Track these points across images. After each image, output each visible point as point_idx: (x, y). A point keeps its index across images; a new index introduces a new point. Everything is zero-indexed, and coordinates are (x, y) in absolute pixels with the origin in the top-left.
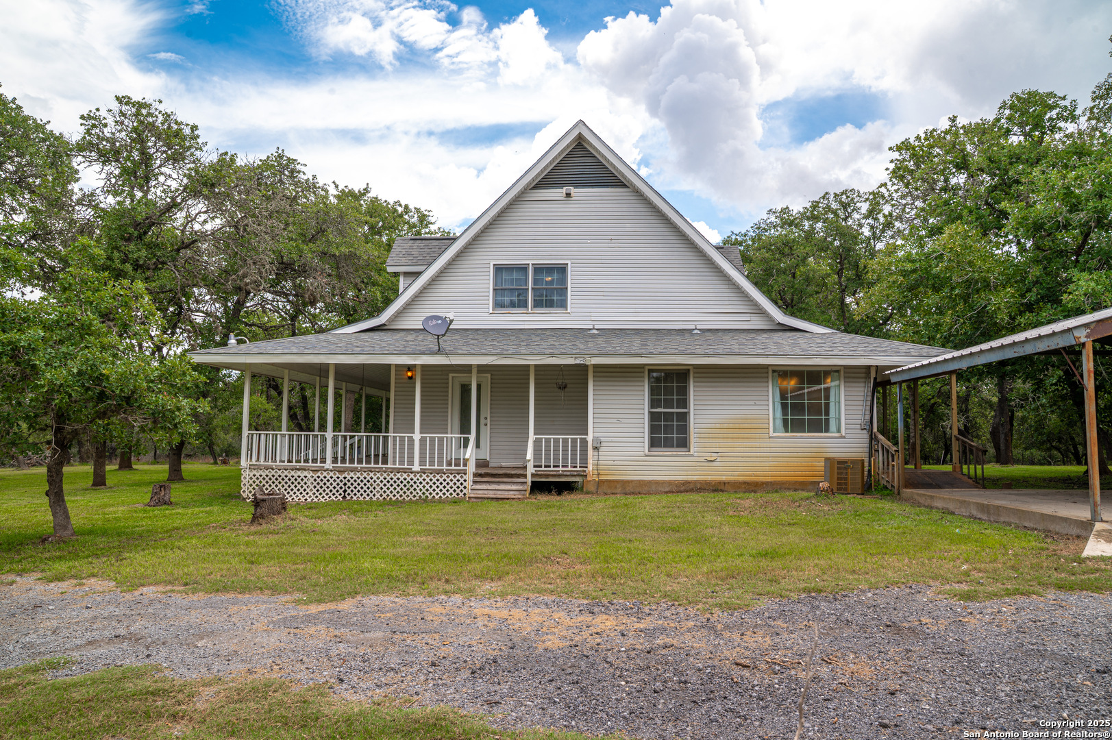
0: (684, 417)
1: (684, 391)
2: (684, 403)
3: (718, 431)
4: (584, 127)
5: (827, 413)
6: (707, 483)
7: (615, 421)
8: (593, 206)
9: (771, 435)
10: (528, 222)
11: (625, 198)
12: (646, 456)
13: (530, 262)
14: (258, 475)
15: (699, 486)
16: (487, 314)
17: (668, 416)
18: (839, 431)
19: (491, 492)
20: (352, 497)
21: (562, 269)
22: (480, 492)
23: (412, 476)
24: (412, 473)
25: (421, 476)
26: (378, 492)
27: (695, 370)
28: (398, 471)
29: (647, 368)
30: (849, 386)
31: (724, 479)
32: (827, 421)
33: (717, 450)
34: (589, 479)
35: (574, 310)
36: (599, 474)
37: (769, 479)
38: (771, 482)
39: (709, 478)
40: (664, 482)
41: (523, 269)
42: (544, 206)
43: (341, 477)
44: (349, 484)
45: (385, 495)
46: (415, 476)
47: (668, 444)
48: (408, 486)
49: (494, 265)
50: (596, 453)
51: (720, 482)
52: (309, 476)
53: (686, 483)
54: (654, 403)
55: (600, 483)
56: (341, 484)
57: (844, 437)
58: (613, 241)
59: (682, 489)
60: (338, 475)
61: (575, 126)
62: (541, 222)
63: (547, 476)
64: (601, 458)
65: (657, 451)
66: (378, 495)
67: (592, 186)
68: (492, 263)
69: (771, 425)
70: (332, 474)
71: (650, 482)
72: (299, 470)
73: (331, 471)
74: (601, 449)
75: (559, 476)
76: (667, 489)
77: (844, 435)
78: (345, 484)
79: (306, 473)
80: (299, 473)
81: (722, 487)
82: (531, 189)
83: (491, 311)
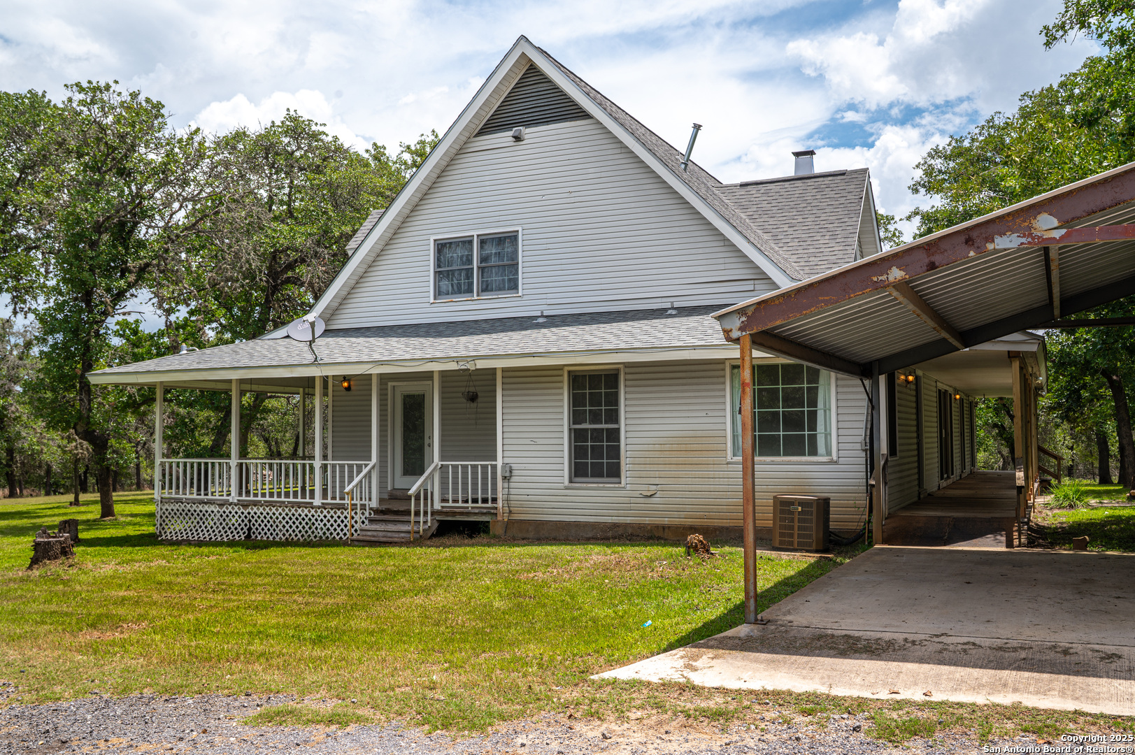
0: (614, 435)
1: (613, 400)
2: (613, 416)
3: (657, 455)
4: (526, 44)
5: (813, 426)
6: (641, 527)
7: (528, 441)
8: (548, 149)
9: (729, 459)
10: (472, 180)
11: (588, 133)
12: (567, 488)
13: (475, 233)
14: (170, 509)
15: (630, 531)
16: (428, 305)
17: (597, 434)
18: (829, 453)
19: (380, 534)
20: (256, 537)
21: (512, 238)
22: (369, 533)
23: (313, 511)
24: (312, 508)
25: (322, 512)
26: (281, 530)
27: (628, 370)
28: (299, 505)
29: (566, 369)
30: (843, 386)
31: (666, 521)
32: (813, 439)
33: (657, 481)
34: (499, 518)
35: (526, 292)
36: (510, 512)
37: (726, 523)
38: (727, 528)
39: (647, 520)
40: (586, 524)
41: (468, 242)
42: (490, 157)
43: (246, 513)
44: (253, 521)
45: (287, 535)
46: (316, 512)
47: (598, 472)
48: (310, 524)
49: (435, 240)
50: (506, 485)
51: (657, 527)
52: (215, 511)
53: (615, 526)
54: (576, 417)
55: (510, 524)
56: (246, 521)
57: (836, 463)
58: (573, 195)
59: (610, 534)
60: (242, 510)
61: (515, 45)
62: (487, 178)
63: (454, 514)
64: (512, 491)
65: (581, 483)
66: (281, 535)
67: (547, 123)
68: (433, 238)
69: (729, 444)
70: (236, 509)
71: (569, 524)
72: (206, 503)
73: (236, 505)
74: (513, 479)
75: (468, 514)
76: (590, 535)
77: (835, 458)
78: (250, 521)
79: (212, 508)
80: (206, 507)
81: (660, 534)
82: (475, 136)
83: (432, 301)
